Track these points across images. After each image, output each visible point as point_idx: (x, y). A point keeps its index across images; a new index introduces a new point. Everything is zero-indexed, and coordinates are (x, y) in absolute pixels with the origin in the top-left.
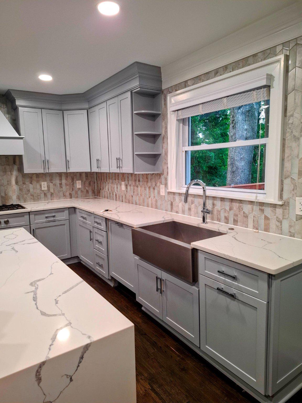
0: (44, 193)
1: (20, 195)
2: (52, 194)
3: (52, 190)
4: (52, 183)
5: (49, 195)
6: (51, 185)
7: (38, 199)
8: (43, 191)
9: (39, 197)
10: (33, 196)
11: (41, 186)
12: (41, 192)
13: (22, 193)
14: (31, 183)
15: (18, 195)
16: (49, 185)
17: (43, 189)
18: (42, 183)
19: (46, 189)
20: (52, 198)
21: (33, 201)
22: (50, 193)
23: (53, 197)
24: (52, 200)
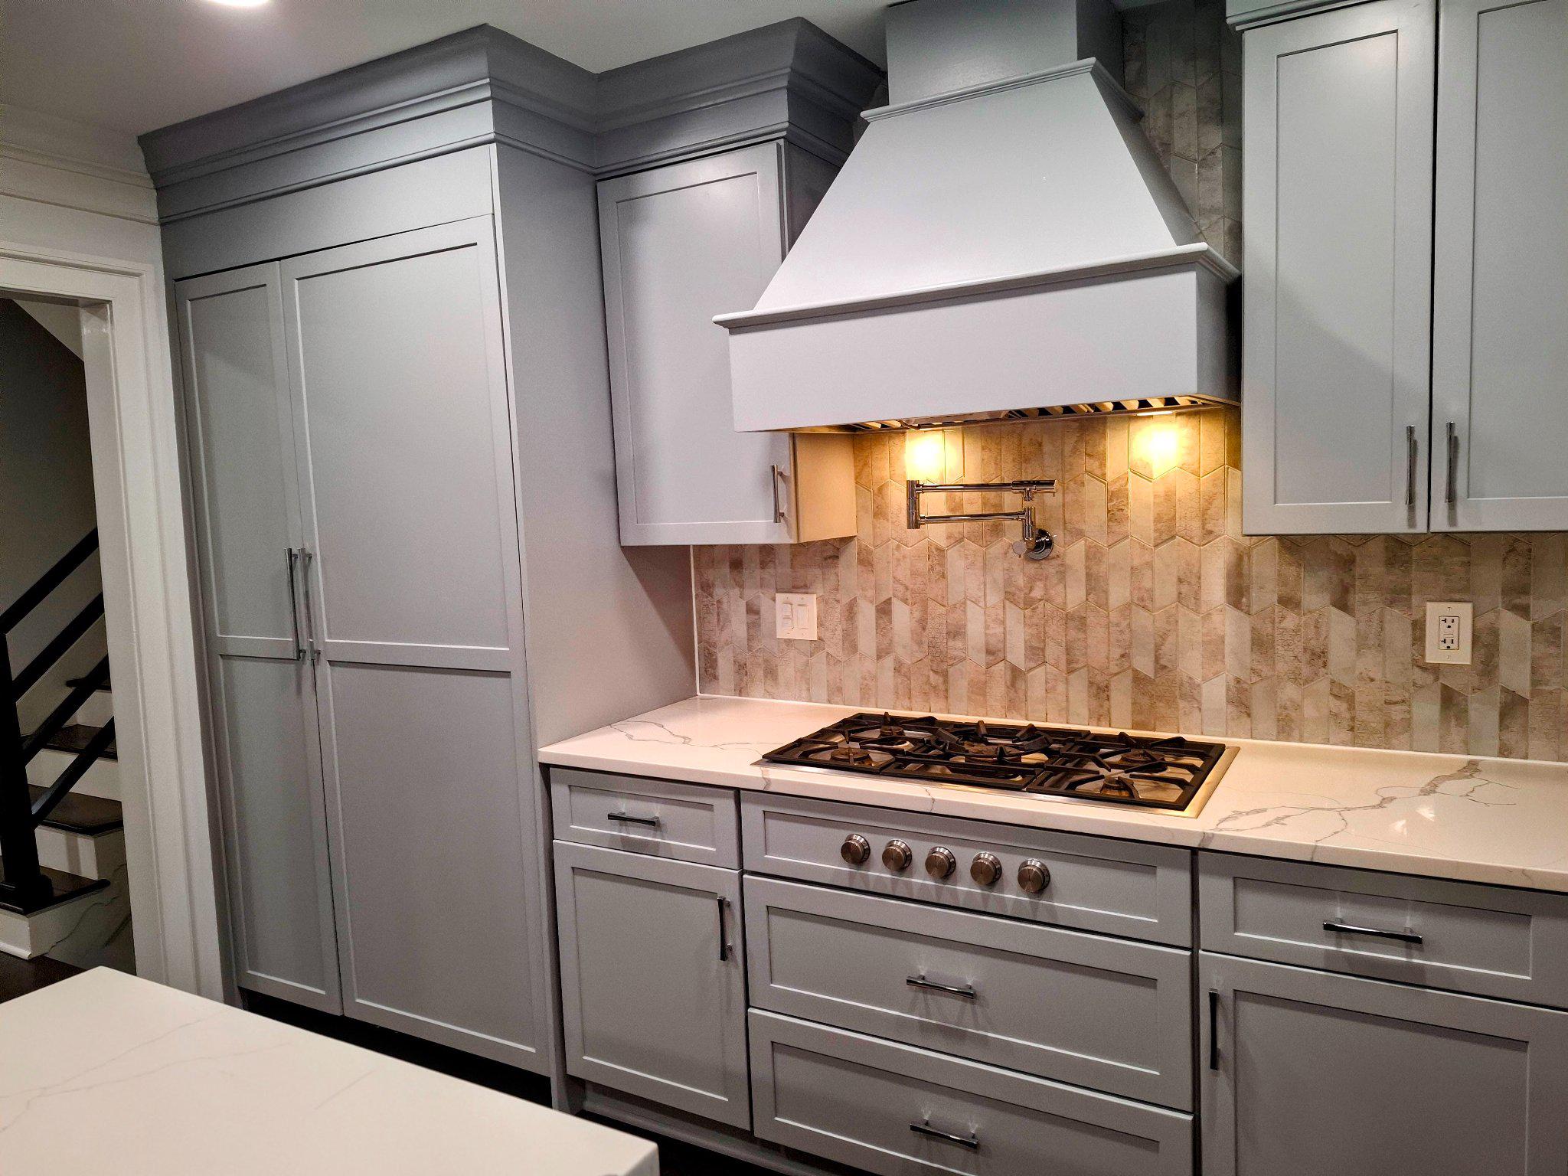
0: (1445, 687)
1: (1255, 679)
2: (1512, 707)
3: (1516, 676)
4: (1523, 611)
5: (1484, 713)
6: (1513, 627)
7: (1387, 725)
8: (1436, 670)
9: (1397, 713)
10: (1350, 700)
11: (1418, 629)
12: (1418, 675)
13: (1266, 671)
14: (1342, 604)
15: (1238, 681)
16: (1495, 633)
17: (1434, 655)
18: (1435, 611)
19: (1463, 656)
20: (1511, 738)
21: (1346, 735)
22: (1498, 697)
23: (1525, 730)
24: (1504, 751)
